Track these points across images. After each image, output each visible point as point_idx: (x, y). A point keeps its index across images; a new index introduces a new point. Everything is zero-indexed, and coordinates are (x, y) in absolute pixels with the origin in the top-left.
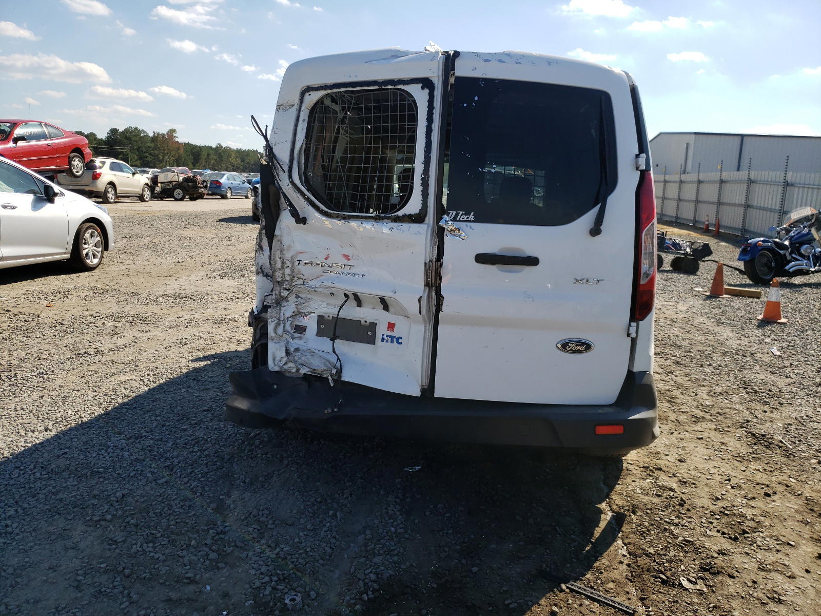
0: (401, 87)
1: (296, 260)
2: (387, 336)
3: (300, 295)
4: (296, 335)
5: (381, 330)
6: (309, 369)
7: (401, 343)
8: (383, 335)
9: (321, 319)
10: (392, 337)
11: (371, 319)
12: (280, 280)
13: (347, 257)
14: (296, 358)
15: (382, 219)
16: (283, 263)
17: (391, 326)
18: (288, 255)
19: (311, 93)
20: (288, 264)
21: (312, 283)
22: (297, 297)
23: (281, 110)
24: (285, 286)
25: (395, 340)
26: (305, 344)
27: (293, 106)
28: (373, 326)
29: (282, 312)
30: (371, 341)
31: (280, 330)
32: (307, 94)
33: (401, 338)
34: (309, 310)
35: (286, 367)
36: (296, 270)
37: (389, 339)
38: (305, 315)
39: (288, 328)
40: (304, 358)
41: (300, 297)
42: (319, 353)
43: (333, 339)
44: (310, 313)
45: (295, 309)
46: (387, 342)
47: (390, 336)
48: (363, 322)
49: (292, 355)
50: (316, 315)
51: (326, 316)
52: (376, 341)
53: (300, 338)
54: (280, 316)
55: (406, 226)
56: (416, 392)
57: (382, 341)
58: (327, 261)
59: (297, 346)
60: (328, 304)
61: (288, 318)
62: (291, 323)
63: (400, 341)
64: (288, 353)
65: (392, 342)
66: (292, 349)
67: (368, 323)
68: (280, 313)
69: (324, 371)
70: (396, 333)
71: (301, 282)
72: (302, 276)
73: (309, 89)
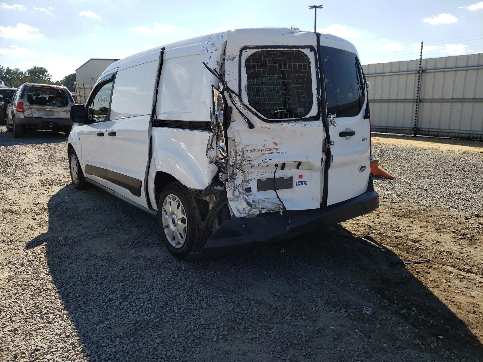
0: (300, 49)
1: (245, 150)
2: (299, 182)
3: (244, 170)
4: (248, 194)
5: (296, 179)
6: (267, 210)
7: (307, 184)
8: (297, 182)
9: (259, 181)
10: (302, 182)
11: (289, 175)
12: (233, 163)
13: (275, 144)
14: (257, 206)
15: (299, 120)
16: (236, 153)
17: (301, 176)
18: (239, 148)
19: (248, 50)
20: (239, 153)
21: (255, 162)
22: (243, 172)
23: (229, 60)
24: (236, 167)
25: (303, 183)
26: (255, 197)
27: (235, 57)
28: (291, 179)
29: (235, 182)
30: (291, 186)
31: (237, 193)
32: (244, 51)
33: (306, 181)
34: (251, 178)
35: (250, 213)
36: (245, 156)
37: (300, 183)
38: (248, 181)
39: (241, 191)
40: (261, 205)
41: (245, 172)
42: (266, 200)
43: (275, 190)
44: (251, 179)
45: (243, 179)
46: (299, 185)
47: (301, 182)
48: (285, 178)
49: (253, 205)
50: (256, 180)
51: (262, 179)
52: (293, 186)
53: (251, 195)
54: (234, 185)
55: (312, 123)
56: (318, 206)
57: (297, 185)
58: (264, 148)
59: (252, 200)
60: (262, 172)
61: (239, 185)
62: (242, 188)
63: (306, 183)
64: (249, 204)
65: (302, 184)
66: (251, 202)
67: (288, 178)
68: (234, 183)
69: (276, 208)
70: (304, 180)
71: (248, 162)
72: (249, 159)
73: (246, 48)
